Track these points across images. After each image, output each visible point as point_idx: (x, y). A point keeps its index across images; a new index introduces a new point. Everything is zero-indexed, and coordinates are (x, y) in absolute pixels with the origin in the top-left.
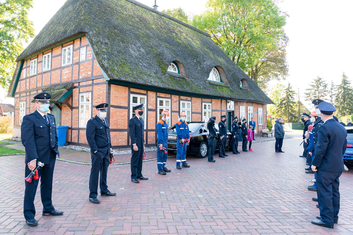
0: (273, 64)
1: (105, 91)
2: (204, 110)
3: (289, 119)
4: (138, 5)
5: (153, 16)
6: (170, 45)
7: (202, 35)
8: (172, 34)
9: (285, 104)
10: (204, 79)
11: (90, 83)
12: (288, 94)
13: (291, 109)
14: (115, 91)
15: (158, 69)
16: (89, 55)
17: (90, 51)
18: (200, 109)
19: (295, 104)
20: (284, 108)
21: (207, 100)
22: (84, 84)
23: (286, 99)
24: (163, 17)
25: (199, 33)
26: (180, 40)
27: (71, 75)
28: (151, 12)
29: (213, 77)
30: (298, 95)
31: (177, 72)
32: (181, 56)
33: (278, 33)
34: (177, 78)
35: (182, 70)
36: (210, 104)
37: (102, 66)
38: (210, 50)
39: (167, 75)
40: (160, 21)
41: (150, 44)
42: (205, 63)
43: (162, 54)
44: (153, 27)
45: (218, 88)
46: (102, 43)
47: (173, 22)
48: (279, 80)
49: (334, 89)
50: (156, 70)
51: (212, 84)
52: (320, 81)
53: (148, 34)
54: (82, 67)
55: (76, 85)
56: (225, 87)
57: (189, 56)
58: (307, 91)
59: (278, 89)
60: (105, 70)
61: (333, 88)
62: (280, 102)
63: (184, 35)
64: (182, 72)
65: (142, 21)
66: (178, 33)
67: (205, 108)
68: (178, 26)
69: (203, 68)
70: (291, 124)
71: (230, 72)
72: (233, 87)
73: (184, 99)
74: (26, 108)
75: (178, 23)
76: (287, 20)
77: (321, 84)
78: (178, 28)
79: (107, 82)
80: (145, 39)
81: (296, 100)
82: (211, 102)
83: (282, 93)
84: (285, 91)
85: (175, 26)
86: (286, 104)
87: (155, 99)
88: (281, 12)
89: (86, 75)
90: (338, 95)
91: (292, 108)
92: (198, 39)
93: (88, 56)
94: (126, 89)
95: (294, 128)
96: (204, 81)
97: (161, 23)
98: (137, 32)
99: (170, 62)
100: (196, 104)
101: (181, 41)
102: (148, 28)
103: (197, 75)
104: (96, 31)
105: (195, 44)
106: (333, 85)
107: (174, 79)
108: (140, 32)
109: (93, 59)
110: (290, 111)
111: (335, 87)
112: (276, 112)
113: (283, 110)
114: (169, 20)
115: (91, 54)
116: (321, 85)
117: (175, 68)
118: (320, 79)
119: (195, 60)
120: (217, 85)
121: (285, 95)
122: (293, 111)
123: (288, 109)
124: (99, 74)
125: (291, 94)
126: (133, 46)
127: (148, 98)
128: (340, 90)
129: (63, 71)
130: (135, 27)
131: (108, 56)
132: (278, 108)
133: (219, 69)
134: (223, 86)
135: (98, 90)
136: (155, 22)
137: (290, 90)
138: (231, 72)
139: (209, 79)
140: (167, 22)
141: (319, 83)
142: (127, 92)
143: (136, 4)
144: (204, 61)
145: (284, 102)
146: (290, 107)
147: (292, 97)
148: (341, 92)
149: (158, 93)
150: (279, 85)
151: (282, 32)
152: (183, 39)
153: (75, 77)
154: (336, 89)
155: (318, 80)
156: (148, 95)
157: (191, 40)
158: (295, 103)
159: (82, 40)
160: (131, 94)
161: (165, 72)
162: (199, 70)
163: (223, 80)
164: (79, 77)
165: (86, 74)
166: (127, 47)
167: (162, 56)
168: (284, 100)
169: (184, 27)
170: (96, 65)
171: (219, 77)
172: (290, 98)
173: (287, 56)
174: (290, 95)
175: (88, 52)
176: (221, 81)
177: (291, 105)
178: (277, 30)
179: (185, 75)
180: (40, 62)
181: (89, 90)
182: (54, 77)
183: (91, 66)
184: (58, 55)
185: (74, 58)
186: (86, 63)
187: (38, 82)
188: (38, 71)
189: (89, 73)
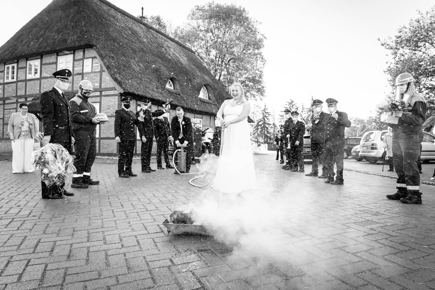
0: (251, 84)
1: (117, 103)
3: (264, 141)
4: (126, 15)
5: (142, 28)
6: (162, 61)
7: (187, 51)
8: (162, 50)
9: (261, 125)
10: (196, 96)
12: (264, 115)
13: (267, 131)
15: (157, 84)
16: (96, 67)
17: (96, 63)
19: (271, 126)
20: (260, 130)
21: (199, 115)
23: (262, 120)
24: (151, 30)
25: (184, 49)
26: (170, 55)
28: (139, 24)
29: (203, 95)
30: (273, 117)
31: (172, 88)
33: (256, 55)
34: (174, 93)
35: (178, 86)
36: (201, 120)
37: (116, 80)
38: (197, 68)
39: (165, 90)
40: (149, 34)
41: (146, 59)
42: (195, 81)
43: (159, 70)
44: (145, 40)
45: (207, 105)
46: (109, 57)
47: (160, 35)
48: (256, 100)
49: (305, 112)
50: (157, 85)
51: (203, 101)
52: (293, 104)
53: (142, 49)
54: (86, 77)
56: (213, 104)
57: (180, 73)
58: (282, 112)
59: (255, 109)
60: (119, 83)
61: (303, 111)
62: (256, 124)
63: (172, 50)
64: (177, 89)
65: (134, 34)
66: (167, 48)
68: (165, 41)
69: (194, 86)
70: (266, 145)
75: (165, 37)
76: (265, 42)
77: (293, 106)
78: (166, 43)
79: (120, 95)
80: (141, 53)
81: (271, 122)
82: (202, 118)
83: (259, 114)
84: (262, 112)
85: (163, 41)
86: (263, 125)
88: (259, 34)
90: (308, 117)
91: (268, 129)
92: (185, 55)
93: (94, 68)
94: (134, 102)
95: (270, 149)
96: (196, 98)
97: (150, 37)
98: (133, 46)
99: (168, 79)
101: (171, 57)
102: (140, 41)
103: (189, 92)
104: (102, 44)
105: (183, 60)
106: (303, 108)
107: (172, 94)
108: (135, 46)
109: (102, 71)
110: (266, 132)
111: (305, 110)
112: (253, 133)
113: (259, 132)
114: (156, 33)
115: (99, 66)
116: (293, 108)
117: (171, 84)
118: (293, 102)
120: (207, 103)
121: (261, 117)
122: (268, 132)
123: (264, 131)
125: (267, 115)
126: (133, 60)
128: (309, 113)
130: (129, 40)
132: (255, 129)
133: (207, 87)
134: (211, 104)
135: (108, 102)
136: (145, 36)
137: (266, 111)
139: (199, 96)
140: (155, 35)
141: (291, 105)
142: (135, 104)
143: (125, 15)
144: (194, 79)
145: (260, 123)
146: (266, 129)
147: (267, 119)
148: (310, 115)
149: (159, 107)
150: (256, 106)
151: (260, 54)
152: (172, 55)
154: (306, 112)
155: (291, 103)
157: (178, 56)
158: (270, 124)
159: (86, 52)
160: (138, 107)
161: (164, 88)
163: (211, 98)
166: (129, 62)
167: (160, 72)
168: (260, 122)
169: (171, 42)
170: (105, 77)
171: (207, 95)
172: (266, 119)
173: (263, 77)
174: (266, 117)
175: (94, 64)
176: (209, 99)
177: (267, 126)
178: (256, 51)
179: (180, 91)
180: (22, 68)
181: (95, 101)
182: (46, 86)
183: (99, 78)
184: (51, 63)
185: (75, 69)
186: (92, 74)
187: (18, 90)
188: (18, 77)
189: (95, 85)
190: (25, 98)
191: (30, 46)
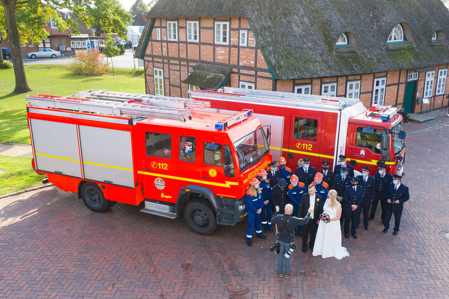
1: (271, 87)
2: (376, 88)
10: (380, 45)
11: (252, 74)
14: (281, 86)
15: (324, 47)
16: (252, 42)
17: (252, 37)
18: (370, 87)
21: (381, 73)
22: (245, 72)
27: (228, 58)
31: (346, 43)
32: (352, 11)
34: (345, 53)
35: (353, 41)
36: (385, 79)
39: (334, 52)
43: (329, 23)
45: (398, 53)
50: (322, 49)
51: (391, 50)
54: (242, 52)
55: (235, 70)
56: (408, 49)
64: (352, 43)
67: (377, 84)
69: (381, 26)
71: (420, 19)
72: (421, 45)
73: (352, 79)
74: (164, 78)
82: (386, 76)
87: (319, 87)
89: (248, 64)
93: (250, 42)
94: (291, 82)
96: (380, 48)
100: (366, 82)
103: (372, 39)
107: (342, 56)
109: (256, 48)
115: (254, 41)
117: (344, 38)
119: (371, 12)
120: (397, 50)
124: (263, 67)
126: (296, 17)
127: (313, 86)
129: (217, 49)
131: (273, 47)
134: (405, 50)
135: (263, 84)
138: (422, 18)
142: (292, 85)
144: (383, 15)
149: (323, 79)
153: (234, 61)
156: (313, 83)
159: (242, 22)
160: (296, 87)
162: (375, 30)
163: (407, 37)
164: (238, 63)
165: (248, 62)
166: (290, 23)
167: (330, 25)
170: (260, 56)
171: (403, 34)
175: (250, 37)
176: (405, 39)
179: (356, 46)
180: (182, 28)
181: (251, 80)
182: (205, 53)
183: (254, 55)
184: (209, 27)
185: (231, 39)
186: (248, 49)
187: (180, 52)
188: (180, 37)
189: (251, 63)
190: (187, 62)
191: (188, 4)
